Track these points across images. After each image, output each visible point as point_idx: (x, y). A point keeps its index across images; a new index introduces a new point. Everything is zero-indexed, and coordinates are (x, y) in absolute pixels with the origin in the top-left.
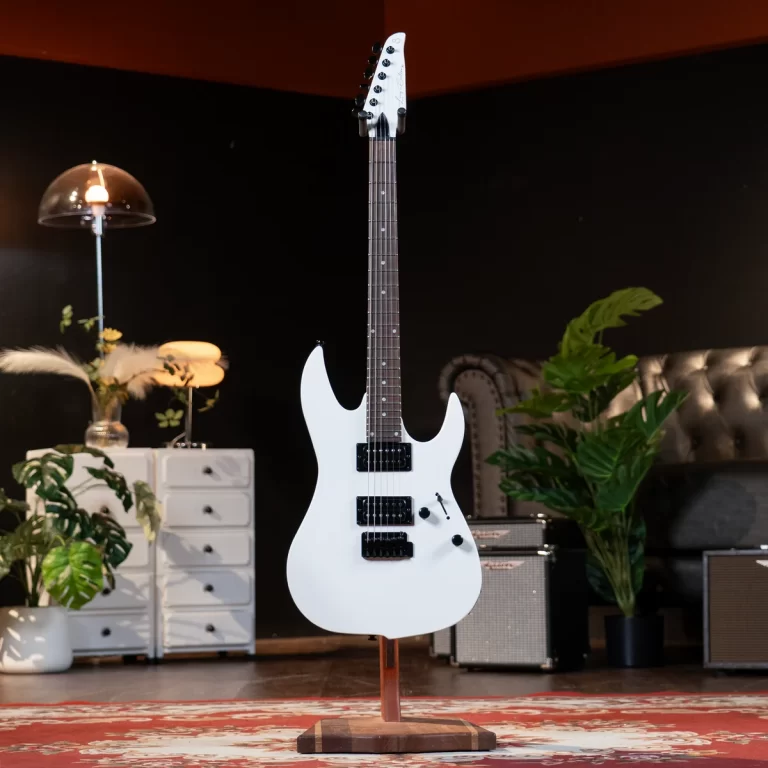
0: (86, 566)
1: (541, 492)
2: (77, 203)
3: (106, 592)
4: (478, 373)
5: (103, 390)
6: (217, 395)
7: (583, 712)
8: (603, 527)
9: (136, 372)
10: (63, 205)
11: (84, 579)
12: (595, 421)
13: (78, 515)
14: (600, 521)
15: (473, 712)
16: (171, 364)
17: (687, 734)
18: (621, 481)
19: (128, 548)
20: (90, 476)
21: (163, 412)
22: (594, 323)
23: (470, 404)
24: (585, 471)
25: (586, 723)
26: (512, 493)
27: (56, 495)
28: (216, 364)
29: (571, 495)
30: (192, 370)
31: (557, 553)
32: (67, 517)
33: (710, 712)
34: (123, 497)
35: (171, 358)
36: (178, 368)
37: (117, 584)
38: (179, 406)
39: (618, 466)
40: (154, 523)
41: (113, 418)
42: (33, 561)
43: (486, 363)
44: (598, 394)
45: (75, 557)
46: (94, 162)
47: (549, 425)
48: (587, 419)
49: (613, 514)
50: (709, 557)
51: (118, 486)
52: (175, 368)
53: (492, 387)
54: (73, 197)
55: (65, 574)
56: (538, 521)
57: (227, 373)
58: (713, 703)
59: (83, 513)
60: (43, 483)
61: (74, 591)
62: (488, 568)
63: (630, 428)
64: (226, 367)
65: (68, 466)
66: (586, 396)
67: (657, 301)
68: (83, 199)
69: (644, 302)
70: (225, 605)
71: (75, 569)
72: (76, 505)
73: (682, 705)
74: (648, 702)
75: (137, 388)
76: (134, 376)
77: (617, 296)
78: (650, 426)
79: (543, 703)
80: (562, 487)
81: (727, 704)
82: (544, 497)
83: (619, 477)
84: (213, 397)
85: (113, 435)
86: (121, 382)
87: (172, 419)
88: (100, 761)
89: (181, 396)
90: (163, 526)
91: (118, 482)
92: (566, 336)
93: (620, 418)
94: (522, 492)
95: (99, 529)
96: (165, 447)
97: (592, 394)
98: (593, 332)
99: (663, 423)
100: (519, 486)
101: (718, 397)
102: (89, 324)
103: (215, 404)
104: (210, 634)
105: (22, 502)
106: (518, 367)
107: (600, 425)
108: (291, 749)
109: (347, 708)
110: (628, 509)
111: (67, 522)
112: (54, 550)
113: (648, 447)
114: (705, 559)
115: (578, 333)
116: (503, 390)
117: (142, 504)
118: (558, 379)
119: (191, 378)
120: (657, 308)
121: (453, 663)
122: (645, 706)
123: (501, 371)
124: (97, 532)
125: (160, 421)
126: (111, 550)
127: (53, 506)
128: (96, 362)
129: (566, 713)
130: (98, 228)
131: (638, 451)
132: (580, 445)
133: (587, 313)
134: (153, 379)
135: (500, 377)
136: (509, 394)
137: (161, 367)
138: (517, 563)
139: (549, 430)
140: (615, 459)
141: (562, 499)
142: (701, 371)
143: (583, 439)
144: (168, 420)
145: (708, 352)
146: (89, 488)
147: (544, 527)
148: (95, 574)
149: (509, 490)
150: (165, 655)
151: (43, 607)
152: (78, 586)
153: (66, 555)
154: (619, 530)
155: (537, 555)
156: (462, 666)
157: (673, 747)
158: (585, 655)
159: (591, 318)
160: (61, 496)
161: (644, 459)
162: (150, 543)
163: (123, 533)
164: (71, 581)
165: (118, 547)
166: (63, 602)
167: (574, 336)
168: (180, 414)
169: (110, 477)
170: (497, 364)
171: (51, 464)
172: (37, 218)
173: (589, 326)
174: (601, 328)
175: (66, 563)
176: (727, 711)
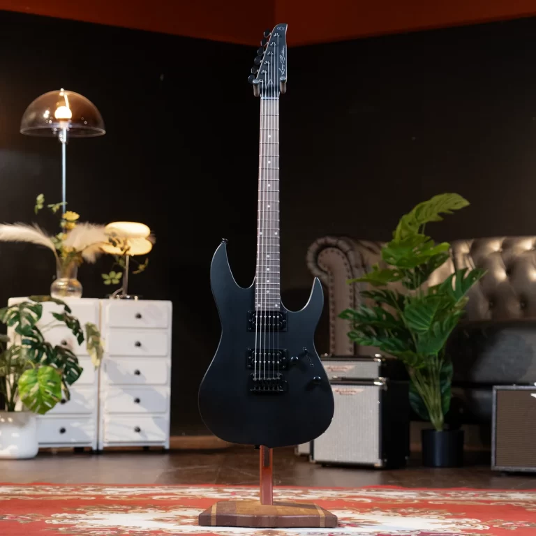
0: (50, 384)
1: (379, 339)
2: (49, 119)
3: (63, 402)
4: (336, 250)
5: (64, 256)
6: (147, 262)
7: (401, 501)
8: (422, 366)
9: (89, 243)
10: (38, 120)
11: (48, 393)
12: (418, 289)
13: (45, 347)
14: (420, 361)
15: (324, 499)
16: (114, 239)
17: (473, 521)
18: (436, 334)
19: (80, 371)
20: (54, 318)
21: (108, 273)
22: (419, 218)
23: (329, 273)
24: (409, 325)
25: (402, 510)
26: (357, 339)
27: (30, 332)
28: (147, 239)
29: (399, 342)
30: (129, 244)
31: (388, 383)
32: (37, 348)
33: (491, 504)
34: (78, 335)
35: (114, 235)
36: (119, 242)
37: (72, 397)
38: (119, 269)
39: (434, 322)
40: (100, 354)
41: (71, 276)
42: (11, 378)
43: (341, 243)
44: (421, 269)
45: (42, 377)
46: (62, 90)
47: (385, 291)
48: (412, 287)
49: (430, 356)
50: (497, 390)
51: (74, 327)
52: (117, 242)
53: (346, 260)
54: (46, 114)
55: (35, 389)
56: (376, 359)
57: (154, 246)
58: (495, 496)
59: (48, 345)
60: (20, 324)
61: (41, 402)
62: (338, 393)
63: (443, 295)
64: (154, 242)
65: (38, 311)
66: (412, 271)
67: (466, 203)
68: (54, 117)
69: (456, 204)
70: (148, 413)
71: (41, 385)
72: (43, 339)
73: (472, 498)
74: (449, 495)
75: (89, 255)
76: (87, 247)
77: (436, 199)
78: (457, 294)
79: (373, 493)
80: (393, 336)
81: (504, 498)
82: (380, 343)
83: (434, 330)
84: (143, 263)
85: (70, 289)
86: (78, 249)
87: (114, 278)
88: (60, 529)
89: (121, 262)
90: (105, 356)
91: (74, 324)
92: (399, 227)
93: (437, 287)
94: (364, 339)
95: (59, 357)
96: (108, 298)
97: (417, 269)
98: (418, 225)
99: (468, 291)
100: (362, 335)
101: (509, 271)
102: (55, 208)
103: (145, 269)
104: (137, 434)
105: (5, 336)
106: (364, 247)
107: (422, 293)
108: (194, 524)
109: (234, 494)
110: (440, 353)
111: (37, 352)
112: (27, 371)
113: (456, 308)
114: (494, 392)
115: (407, 225)
116: (353, 263)
117: (90, 340)
118: (392, 259)
119: (128, 249)
120: (465, 208)
121: (311, 461)
122: (446, 498)
123: (352, 249)
124: (58, 359)
125: (105, 280)
126: (68, 373)
127: (27, 340)
128: (61, 236)
129: (389, 502)
130: (63, 138)
131: (449, 311)
132: (407, 306)
133: (414, 211)
134: (101, 249)
135: (351, 254)
136: (357, 267)
137: (107, 241)
138: (359, 389)
139: (385, 295)
140: (432, 317)
141: (393, 345)
142: (498, 253)
143: (409, 302)
144: (111, 279)
145: (503, 239)
146: (53, 327)
147: (379, 364)
148: (56, 390)
149: (354, 338)
150: (105, 448)
151: (18, 412)
152: (44, 398)
153: (36, 375)
154: (434, 369)
155: (374, 385)
156: (318, 463)
157: (462, 530)
158: (406, 458)
159: (417, 214)
160: (33, 333)
161: (452, 318)
162: (96, 367)
163: (76, 361)
164: (39, 394)
165: (73, 370)
166: (33, 409)
167: (405, 228)
168: (119, 275)
169: (69, 321)
170: (349, 244)
171: (26, 310)
172: (19, 129)
173: (415, 220)
174: (424, 222)
175: (36, 381)
176: (504, 504)
